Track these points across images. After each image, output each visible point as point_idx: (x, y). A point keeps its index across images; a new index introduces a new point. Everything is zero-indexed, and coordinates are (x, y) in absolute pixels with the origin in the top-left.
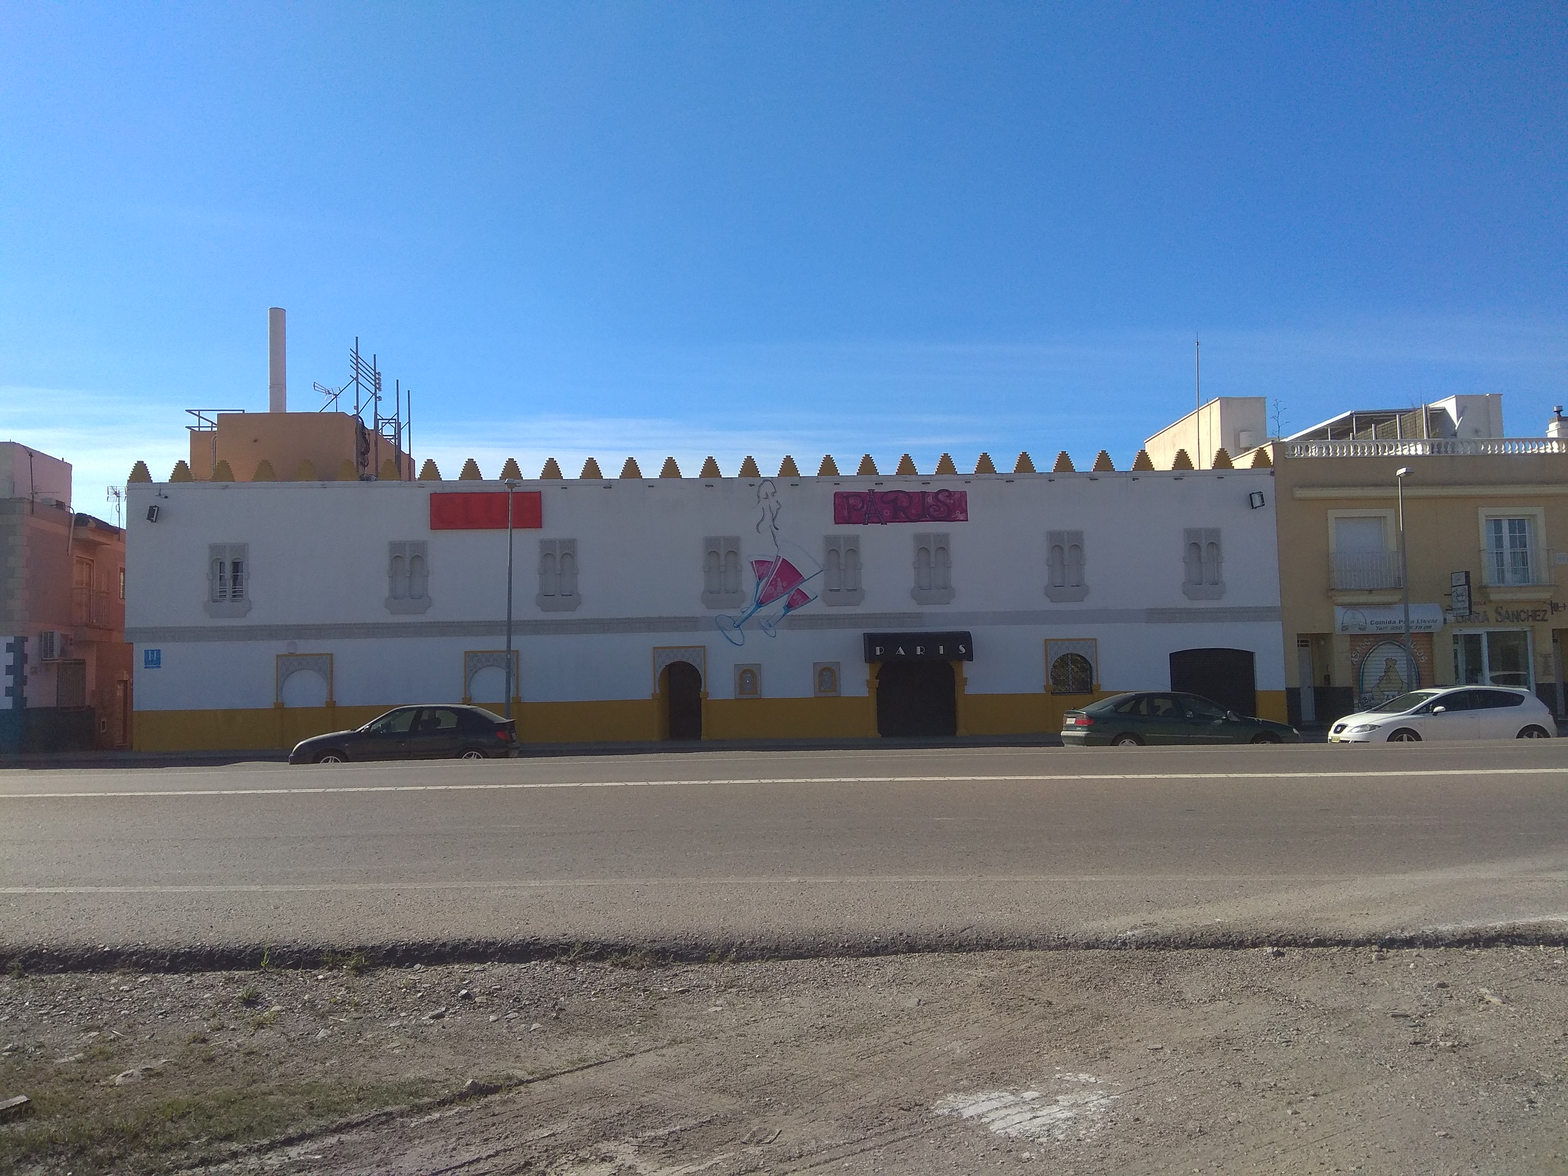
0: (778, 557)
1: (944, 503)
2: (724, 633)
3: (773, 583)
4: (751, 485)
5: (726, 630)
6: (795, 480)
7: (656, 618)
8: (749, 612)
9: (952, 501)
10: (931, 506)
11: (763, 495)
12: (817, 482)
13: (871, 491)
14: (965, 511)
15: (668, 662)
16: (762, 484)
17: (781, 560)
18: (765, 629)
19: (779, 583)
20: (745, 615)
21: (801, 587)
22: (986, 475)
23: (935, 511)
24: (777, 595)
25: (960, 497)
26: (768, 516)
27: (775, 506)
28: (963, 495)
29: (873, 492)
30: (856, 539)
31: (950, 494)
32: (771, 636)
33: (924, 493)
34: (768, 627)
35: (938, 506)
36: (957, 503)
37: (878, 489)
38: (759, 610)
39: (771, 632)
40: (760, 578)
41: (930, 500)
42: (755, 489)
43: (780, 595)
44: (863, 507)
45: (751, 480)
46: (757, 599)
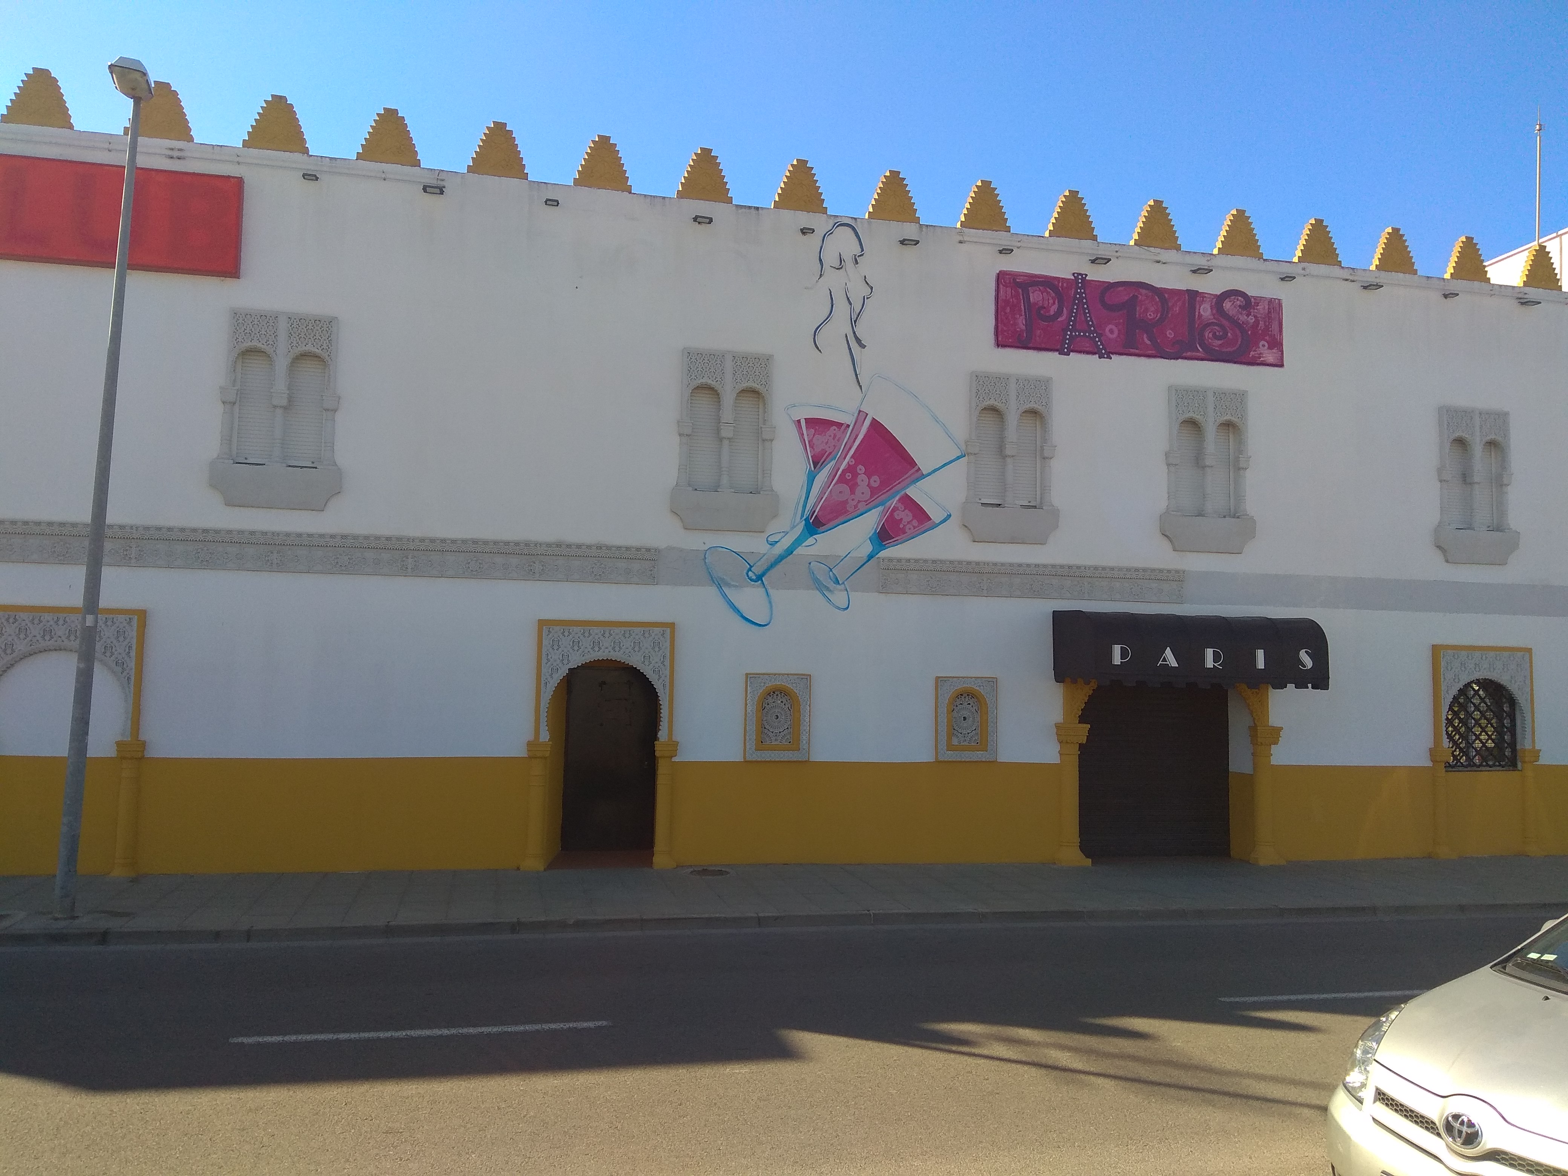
0: (862, 415)
1: (1235, 323)
2: (725, 596)
3: (849, 476)
4: (804, 231)
5: (728, 585)
6: (909, 230)
7: (549, 545)
8: (786, 543)
9: (1251, 319)
10: (1209, 325)
11: (831, 259)
12: (961, 242)
13: (1080, 279)
14: (1276, 344)
15: (576, 660)
16: (830, 233)
17: (867, 423)
18: (821, 588)
19: (862, 480)
20: (778, 550)
21: (913, 492)
22: (1323, 269)
23: (1215, 337)
24: (856, 507)
25: (1269, 312)
26: (842, 310)
27: (858, 291)
28: (1275, 308)
29: (1083, 279)
30: (1042, 386)
31: (1248, 302)
32: (839, 608)
33: (1193, 295)
34: (831, 585)
35: (1222, 326)
36: (1261, 324)
37: (1098, 274)
38: (811, 541)
39: (839, 597)
40: (817, 461)
41: (1205, 311)
42: (814, 240)
43: (862, 507)
44: (1059, 313)
45: (804, 219)
46: (807, 513)
